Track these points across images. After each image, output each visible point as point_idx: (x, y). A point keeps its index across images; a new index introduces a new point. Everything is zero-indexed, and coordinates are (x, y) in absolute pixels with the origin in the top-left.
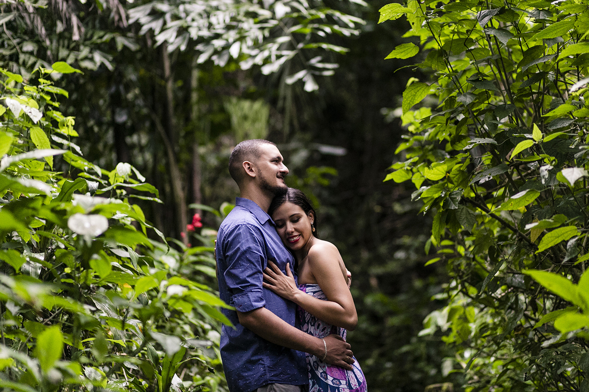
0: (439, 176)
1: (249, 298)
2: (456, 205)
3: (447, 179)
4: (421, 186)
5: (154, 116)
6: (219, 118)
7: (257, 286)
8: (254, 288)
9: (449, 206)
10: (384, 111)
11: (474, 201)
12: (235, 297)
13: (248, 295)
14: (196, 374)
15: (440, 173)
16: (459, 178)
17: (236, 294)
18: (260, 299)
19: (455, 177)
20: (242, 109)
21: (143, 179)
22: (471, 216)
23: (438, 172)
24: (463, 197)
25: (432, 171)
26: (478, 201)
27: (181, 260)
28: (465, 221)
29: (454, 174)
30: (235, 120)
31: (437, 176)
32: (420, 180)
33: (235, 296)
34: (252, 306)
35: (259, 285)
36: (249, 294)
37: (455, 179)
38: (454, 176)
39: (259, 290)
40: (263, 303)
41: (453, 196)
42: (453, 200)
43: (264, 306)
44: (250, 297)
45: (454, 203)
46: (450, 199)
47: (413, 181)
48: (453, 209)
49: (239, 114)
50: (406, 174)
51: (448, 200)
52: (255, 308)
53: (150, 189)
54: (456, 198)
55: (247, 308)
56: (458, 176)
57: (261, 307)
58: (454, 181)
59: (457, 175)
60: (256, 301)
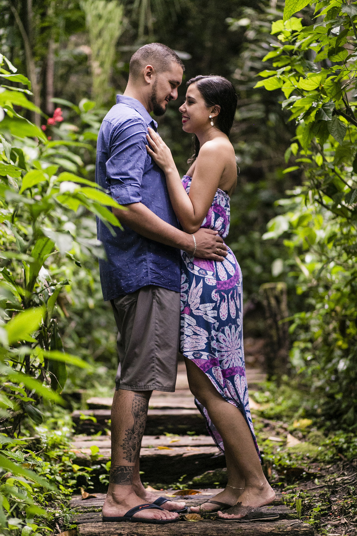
0: (313, 86)
1: (127, 191)
2: (329, 116)
3: (320, 90)
4: (291, 95)
5: (13, 9)
6: (75, 16)
7: (136, 181)
8: (133, 182)
9: (322, 117)
10: (229, 20)
11: (345, 114)
12: (114, 188)
13: (126, 189)
14: (52, 263)
15: (314, 83)
16: (332, 91)
17: (115, 185)
18: (138, 195)
19: (328, 89)
20: (96, 8)
21: (15, 70)
22: (341, 129)
23: (312, 82)
24: (335, 109)
25: (306, 81)
26: (349, 114)
27: (41, 152)
28: (336, 133)
29: (328, 86)
30: (90, 18)
31: (311, 86)
32: (290, 88)
33: (113, 186)
34: (130, 199)
35: (138, 180)
36: (127, 187)
37: (328, 90)
38: (328, 87)
39: (138, 185)
40: (140, 199)
41: (326, 108)
42: (326, 111)
43: (141, 202)
44: (129, 190)
45: (327, 114)
46: (323, 110)
47: (283, 90)
48: (326, 120)
49: (94, 13)
50: (277, 82)
51: (321, 110)
52: (132, 202)
53: (22, 80)
54: (329, 110)
55: (124, 201)
56: (332, 88)
57: (138, 202)
58: (327, 92)
59: (330, 86)
60: (134, 195)
